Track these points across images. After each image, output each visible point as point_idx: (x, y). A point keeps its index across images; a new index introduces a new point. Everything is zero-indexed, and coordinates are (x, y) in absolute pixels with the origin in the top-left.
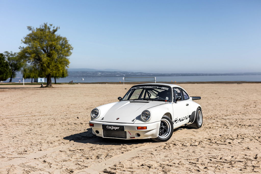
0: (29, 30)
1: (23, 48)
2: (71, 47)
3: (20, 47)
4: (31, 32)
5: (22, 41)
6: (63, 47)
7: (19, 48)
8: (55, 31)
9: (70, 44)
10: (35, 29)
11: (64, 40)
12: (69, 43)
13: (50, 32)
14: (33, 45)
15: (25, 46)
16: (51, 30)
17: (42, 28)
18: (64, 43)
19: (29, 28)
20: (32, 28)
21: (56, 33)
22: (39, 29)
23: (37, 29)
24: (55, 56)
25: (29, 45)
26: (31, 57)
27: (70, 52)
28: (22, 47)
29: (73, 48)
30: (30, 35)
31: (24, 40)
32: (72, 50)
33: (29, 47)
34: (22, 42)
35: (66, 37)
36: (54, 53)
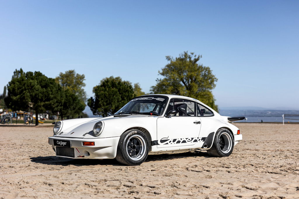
0: (168, 60)
1: (161, 80)
2: (216, 79)
3: (157, 79)
4: (169, 62)
5: (159, 72)
6: (206, 78)
7: (156, 81)
8: (196, 60)
9: (214, 75)
10: (175, 58)
11: (207, 70)
12: (213, 73)
13: (190, 61)
14: (170, 77)
15: (162, 78)
16: (192, 59)
17: (182, 58)
18: (207, 74)
19: (168, 57)
20: (171, 57)
21: (198, 63)
22: (179, 58)
23: (176, 58)
24: (195, 89)
25: (166, 77)
26: (169, 90)
27: (214, 84)
28: (159, 79)
29: (217, 80)
30: (168, 66)
31: (161, 71)
32: (216, 81)
33: (166, 79)
34: (159, 74)
35: (209, 67)
36: (194, 86)
